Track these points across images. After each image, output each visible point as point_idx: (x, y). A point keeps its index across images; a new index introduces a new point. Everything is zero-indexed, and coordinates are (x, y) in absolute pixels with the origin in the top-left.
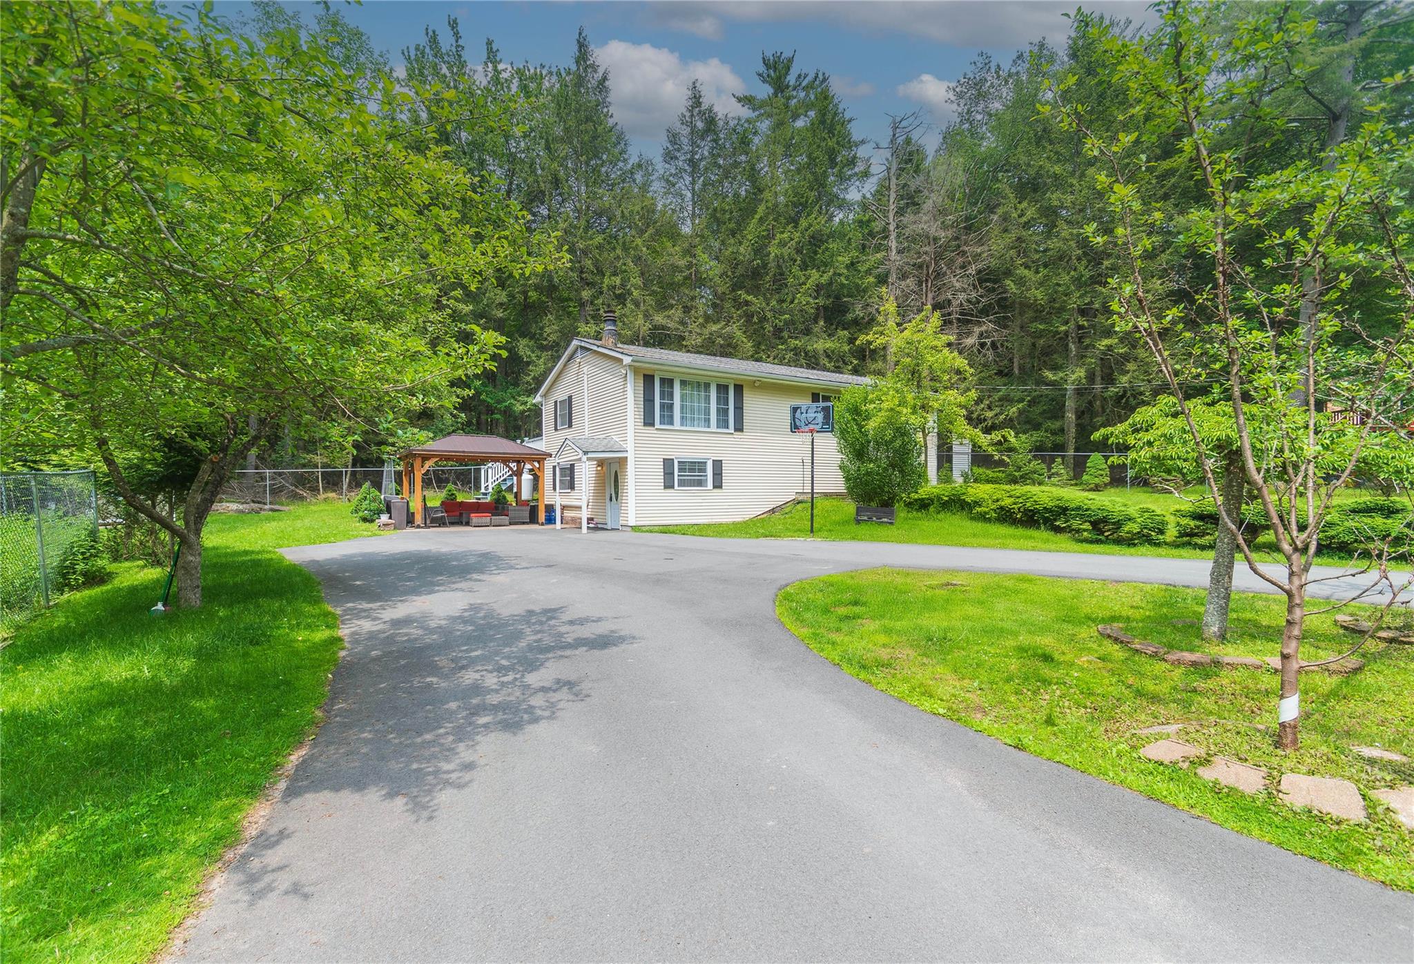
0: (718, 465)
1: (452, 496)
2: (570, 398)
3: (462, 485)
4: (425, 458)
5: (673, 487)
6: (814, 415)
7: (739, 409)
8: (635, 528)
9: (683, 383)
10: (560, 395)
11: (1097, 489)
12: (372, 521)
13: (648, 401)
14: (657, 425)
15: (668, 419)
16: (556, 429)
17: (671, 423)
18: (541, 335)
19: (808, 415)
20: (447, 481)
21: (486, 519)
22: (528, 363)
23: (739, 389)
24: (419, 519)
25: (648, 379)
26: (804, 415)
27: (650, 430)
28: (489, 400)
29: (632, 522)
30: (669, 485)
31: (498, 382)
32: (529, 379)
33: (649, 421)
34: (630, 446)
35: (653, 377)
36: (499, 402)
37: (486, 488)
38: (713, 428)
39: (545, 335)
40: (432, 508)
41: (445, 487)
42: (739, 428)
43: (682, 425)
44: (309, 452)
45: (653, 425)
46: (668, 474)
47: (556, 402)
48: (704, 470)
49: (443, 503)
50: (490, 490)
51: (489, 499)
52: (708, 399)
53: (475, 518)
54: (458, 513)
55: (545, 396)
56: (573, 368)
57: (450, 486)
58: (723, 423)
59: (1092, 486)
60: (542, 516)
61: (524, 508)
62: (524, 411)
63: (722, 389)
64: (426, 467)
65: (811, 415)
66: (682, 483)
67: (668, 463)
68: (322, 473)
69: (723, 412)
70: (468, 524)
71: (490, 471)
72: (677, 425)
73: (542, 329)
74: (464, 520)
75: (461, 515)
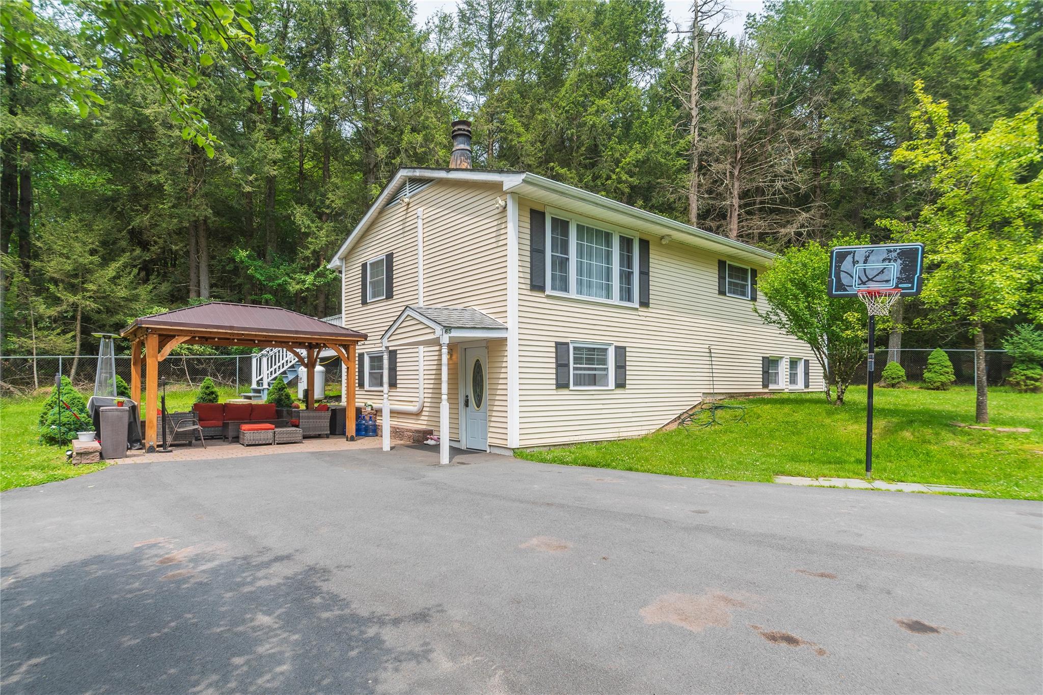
0: (621, 352)
1: (210, 396)
2: (390, 257)
3: (224, 378)
4: (165, 337)
5: (566, 386)
6: (880, 266)
7: (645, 274)
8: (518, 453)
9: (580, 228)
10: (372, 253)
11: (943, 387)
12: (65, 442)
13: (537, 252)
14: (549, 291)
15: (562, 284)
16: (364, 302)
17: (565, 289)
18: (323, 202)
19: (868, 266)
20: (204, 373)
21: (265, 431)
22: (307, 235)
23: (645, 245)
24: (152, 436)
25: (537, 217)
26: (860, 266)
27: (538, 297)
28: (258, 276)
29: (514, 441)
30: (562, 385)
31: (268, 258)
32: (308, 253)
33: (537, 285)
34: (512, 321)
35: (543, 214)
36: (271, 279)
37: (259, 383)
38: (616, 300)
39: (327, 202)
40: (177, 416)
41: (201, 380)
42: (645, 303)
43: (580, 292)
44: (21, 334)
45: (542, 289)
46: (561, 366)
47: (364, 266)
48: (604, 361)
49: (196, 407)
50: (265, 386)
51: (264, 399)
52: (609, 255)
53: (249, 431)
54: (221, 423)
55: (346, 258)
56: (397, 213)
57: (209, 380)
58: (627, 295)
59: (938, 384)
60: (351, 427)
61: (323, 414)
62: (302, 291)
63: (626, 243)
64: (167, 350)
65: (875, 265)
66: (579, 381)
67: (561, 348)
68: (38, 362)
69: (626, 277)
70: (236, 439)
71: (264, 360)
72: (573, 294)
73: (324, 195)
74: (231, 433)
75: (225, 426)
